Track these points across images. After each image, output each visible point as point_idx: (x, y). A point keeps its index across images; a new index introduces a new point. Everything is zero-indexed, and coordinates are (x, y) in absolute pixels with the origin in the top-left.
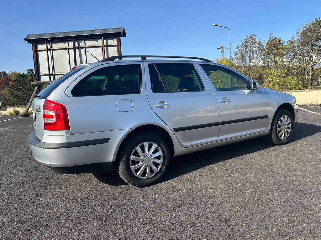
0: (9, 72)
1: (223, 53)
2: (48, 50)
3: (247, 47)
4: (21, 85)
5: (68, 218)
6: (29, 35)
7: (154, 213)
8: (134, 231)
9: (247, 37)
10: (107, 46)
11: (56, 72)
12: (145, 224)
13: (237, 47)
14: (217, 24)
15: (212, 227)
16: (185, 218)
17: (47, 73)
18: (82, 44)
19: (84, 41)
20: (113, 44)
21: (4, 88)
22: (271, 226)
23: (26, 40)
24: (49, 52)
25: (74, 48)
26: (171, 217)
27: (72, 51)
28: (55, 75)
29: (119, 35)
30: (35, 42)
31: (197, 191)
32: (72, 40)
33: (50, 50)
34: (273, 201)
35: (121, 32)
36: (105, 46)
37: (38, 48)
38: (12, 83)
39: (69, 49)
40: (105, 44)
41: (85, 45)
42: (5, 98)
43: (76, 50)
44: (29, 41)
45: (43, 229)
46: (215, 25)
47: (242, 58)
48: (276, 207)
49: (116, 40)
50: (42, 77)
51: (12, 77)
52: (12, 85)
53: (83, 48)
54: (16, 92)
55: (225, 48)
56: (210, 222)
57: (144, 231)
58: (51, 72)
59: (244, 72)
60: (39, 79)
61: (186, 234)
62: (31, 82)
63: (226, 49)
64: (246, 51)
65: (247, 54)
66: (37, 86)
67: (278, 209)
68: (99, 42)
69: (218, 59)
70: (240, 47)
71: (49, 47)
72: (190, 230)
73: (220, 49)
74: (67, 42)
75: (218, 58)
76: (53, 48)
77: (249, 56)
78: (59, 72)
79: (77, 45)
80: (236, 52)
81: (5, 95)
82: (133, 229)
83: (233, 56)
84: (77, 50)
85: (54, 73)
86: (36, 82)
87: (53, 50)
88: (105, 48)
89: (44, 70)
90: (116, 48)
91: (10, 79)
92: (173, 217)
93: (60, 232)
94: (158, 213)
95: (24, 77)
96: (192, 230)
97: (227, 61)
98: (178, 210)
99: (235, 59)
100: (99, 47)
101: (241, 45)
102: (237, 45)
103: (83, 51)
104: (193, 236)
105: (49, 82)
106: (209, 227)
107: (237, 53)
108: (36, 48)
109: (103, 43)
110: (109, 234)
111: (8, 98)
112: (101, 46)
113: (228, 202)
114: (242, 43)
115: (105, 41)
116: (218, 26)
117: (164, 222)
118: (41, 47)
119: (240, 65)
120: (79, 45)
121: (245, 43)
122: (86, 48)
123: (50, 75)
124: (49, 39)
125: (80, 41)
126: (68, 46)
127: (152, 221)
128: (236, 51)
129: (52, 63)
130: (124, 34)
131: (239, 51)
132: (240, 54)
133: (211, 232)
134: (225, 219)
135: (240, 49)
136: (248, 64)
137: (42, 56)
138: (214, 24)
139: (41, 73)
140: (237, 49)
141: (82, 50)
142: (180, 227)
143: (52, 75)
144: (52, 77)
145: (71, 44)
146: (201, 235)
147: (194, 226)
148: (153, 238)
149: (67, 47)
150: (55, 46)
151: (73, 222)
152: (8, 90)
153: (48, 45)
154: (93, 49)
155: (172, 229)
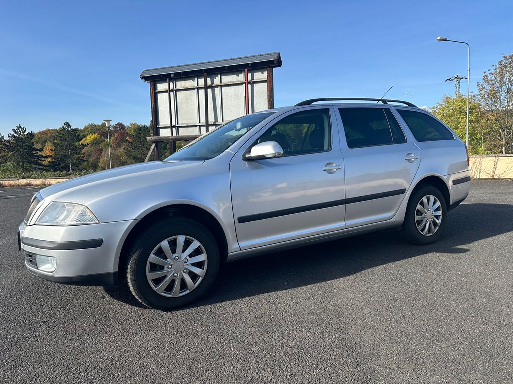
0: (127, 124)
1: (458, 87)
2: (170, 91)
3: (503, 75)
4: (141, 142)
5: (137, 321)
6: (146, 71)
7: (253, 329)
8: (215, 350)
9: (504, 57)
10: (252, 83)
11: (181, 123)
12: (234, 343)
13: (484, 75)
14: (445, 38)
15: (330, 361)
16: (295, 344)
17: (169, 124)
18: (217, 81)
19: (219, 76)
20: (261, 79)
21: (119, 146)
22: (429, 374)
23: (142, 78)
24: (172, 94)
25: (206, 88)
26: (275, 339)
27: (202, 92)
28: (178, 127)
29: (270, 65)
30: (153, 80)
31: (331, 308)
32: (203, 75)
33: (173, 91)
34: (454, 337)
35: (273, 61)
36: (249, 83)
37: (158, 89)
38: (129, 140)
39: (198, 89)
40: (250, 79)
41: (221, 83)
42: (121, 160)
43: (208, 90)
44: (146, 79)
45: (101, 332)
46: (441, 40)
47: (493, 95)
48: (454, 345)
49: (265, 73)
50: (161, 130)
51: (131, 131)
52: (129, 142)
53: (217, 87)
54: (134, 153)
55: (463, 78)
56: (332, 354)
57: (227, 352)
58: (174, 124)
59: (496, 120)
60: (157, 133)
61: (285, 366)
62: (147, 138)
63: (464, 80)
64: (502, 83)
65: (505, 88)
66: (154, 143)
67: (456, 349)
68: (241, 78)
69: (447, 98)
70: (489, 75)
71: (171, 87)
72: (295, 361)
73: (452, 80)
74: (196, 79)
75: (448, 96)
76: (177, 88)
77: (508, 92)
78: (184, 124)
79: (209, 83)
80: (482, 85)
81: (121, 156)
82: (214, 347)
83: (476, 92)
84: (210, 91)
85: (178, 124)
86: (153, 138)
87: (176, 91)
88: (250, 86)
89: (164, 120)
90: (266, 84)
91: (127, 133)
92: (278, 339)
93: (120, 337)
94: (258, 330)
95: (144, 131)
96: (297, 361)
97: (465, 102)
98: (289, 330)
99: (479, 97)
100: (241, 84)
101: (493, 71)
102: (485, 73)
103: (217, 91)
104: (295, 370)
105: (170, 137)
106: (326, 360)
107: (485, 85)
108: (155, 88)
109: (246, 78)
110: (180, 349)
111: (125, 161)
112: (244, 83)
113: (375, 328)
114: (495, 67)
115: (250, 75)
116: (446, 41)
117: (261, 345)
118: (162, 87)
119: (487, 109)
120: (213, 82)
121: (500, 68)
122: (222, 86)
123: (172, 127)
124: (172, 76)
125: (214, 76)
126: (198, 85)
127: (244, 341)
128: (482, 82)
129: (175, 109)
130: (278, 63)
131: (488, 82)
132: (488, 88)
133: (325, 369)
134: (357, 353)
135: (489, 78)
136: (506, 106)
137: (163, 99)
138: (439, 38)
139: (160, 124)
140: (484, 79)
141: (216, 89)
142: (282, 354)
143: (175, 127)
144: (174, 130)
145: (202, 82)
146: (308, 370)
147: (304, 357)
148: (236, 364)
149: (196, 86)
150: (180, 85)
151: (140, 328)
152: (124, 149)
153: (171, 84)
154: (232, 87)
155: (268, 356)
